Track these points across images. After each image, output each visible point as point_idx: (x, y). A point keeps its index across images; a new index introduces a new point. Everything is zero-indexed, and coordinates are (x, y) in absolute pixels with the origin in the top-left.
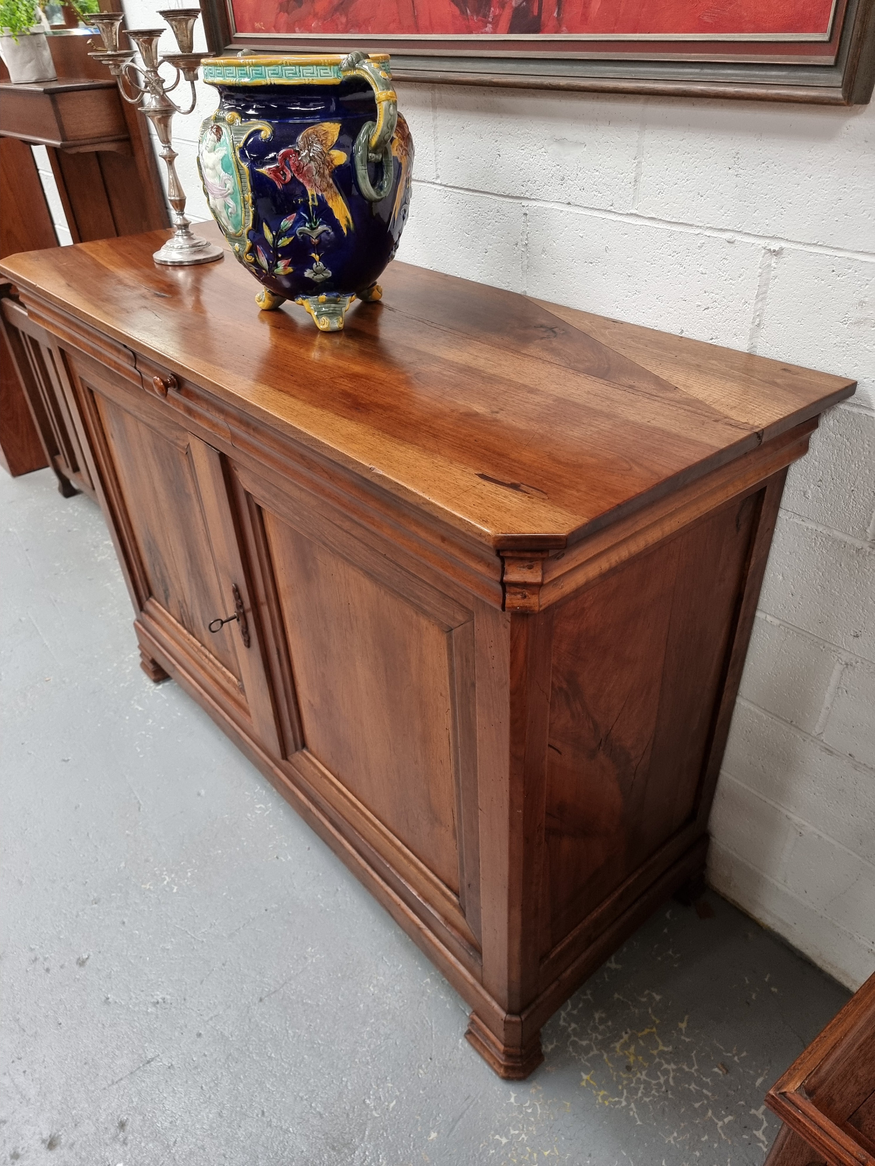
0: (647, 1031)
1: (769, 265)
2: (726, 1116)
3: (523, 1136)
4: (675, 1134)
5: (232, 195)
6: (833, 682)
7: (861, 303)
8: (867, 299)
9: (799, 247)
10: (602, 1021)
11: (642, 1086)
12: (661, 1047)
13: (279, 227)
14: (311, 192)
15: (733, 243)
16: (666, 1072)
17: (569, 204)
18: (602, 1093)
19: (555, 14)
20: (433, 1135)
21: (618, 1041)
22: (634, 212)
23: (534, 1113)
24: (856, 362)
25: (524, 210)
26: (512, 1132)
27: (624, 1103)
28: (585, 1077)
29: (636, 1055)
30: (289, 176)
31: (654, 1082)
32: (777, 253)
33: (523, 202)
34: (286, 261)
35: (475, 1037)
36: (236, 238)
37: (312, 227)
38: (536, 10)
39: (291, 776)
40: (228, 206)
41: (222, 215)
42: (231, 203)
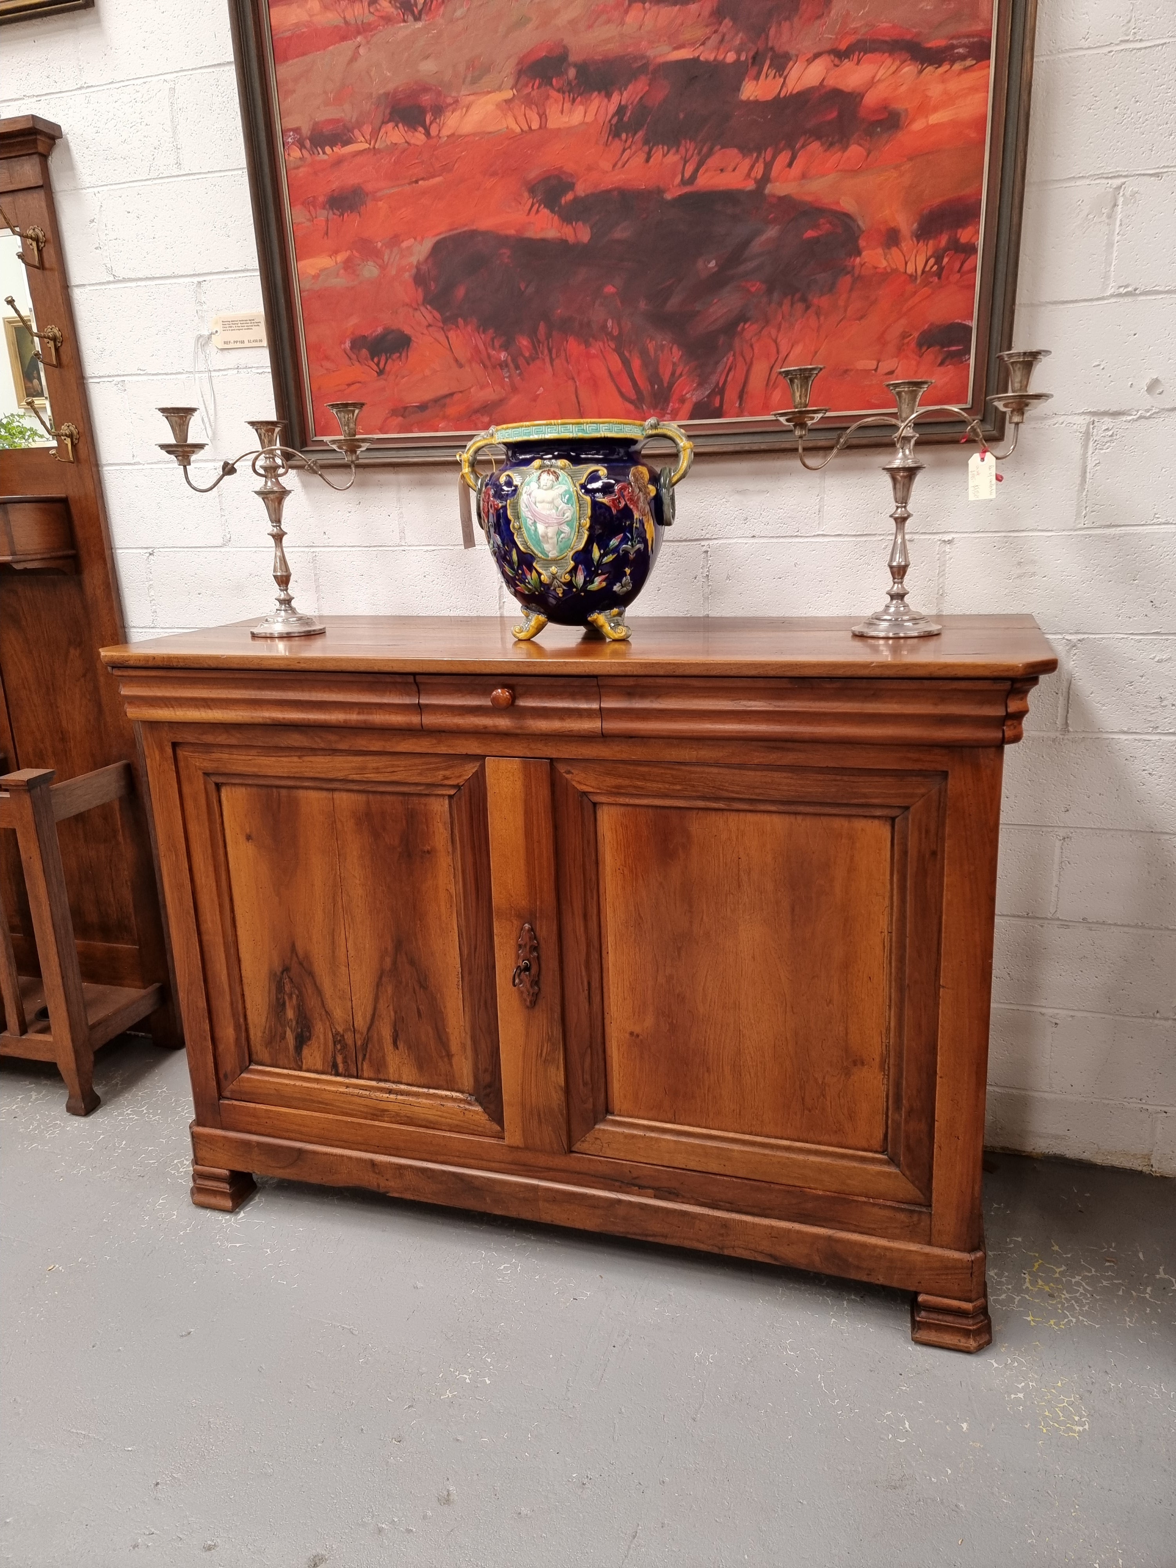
0: (1036, 1265)
1: (944, 551)
2: (1146, 1289)
3: (1031, 1384)
4: (1128, 1319)
5: (569, 523)
6: (1057, 859)
7: (1019, 563)
8: (1022, 560)
9: (965, 535)
10: (999, 1275)
11: (1073, 1302)
12: (1058, 1270)
13: (608, 545)
14: (636, 515)
15: (912, 541)
16: (1078, 1284)
17: (754, 537)
18: (1052, 1322)
20: (965, 1426)
21: (1025, 1282)
22: (822, 533)
23: (1021, 1364)
24: (1023, 603)
25: (704, 549)
26: (1020, 1386)
27: (1074, 1320)
28: (1029, 1319)
29: (1047, 1284)
30: (623, 506)
31: (1078, 1295)
32: (950, 542)
33: (703, 543)
34: (604, 577)
35: (928, 1326)
36: (555, 561)
37: (632, 546)
38: (717, 404)
39: (579, 1173)
40: (559, 533)
41: (550, 541)
42: (566, 529)
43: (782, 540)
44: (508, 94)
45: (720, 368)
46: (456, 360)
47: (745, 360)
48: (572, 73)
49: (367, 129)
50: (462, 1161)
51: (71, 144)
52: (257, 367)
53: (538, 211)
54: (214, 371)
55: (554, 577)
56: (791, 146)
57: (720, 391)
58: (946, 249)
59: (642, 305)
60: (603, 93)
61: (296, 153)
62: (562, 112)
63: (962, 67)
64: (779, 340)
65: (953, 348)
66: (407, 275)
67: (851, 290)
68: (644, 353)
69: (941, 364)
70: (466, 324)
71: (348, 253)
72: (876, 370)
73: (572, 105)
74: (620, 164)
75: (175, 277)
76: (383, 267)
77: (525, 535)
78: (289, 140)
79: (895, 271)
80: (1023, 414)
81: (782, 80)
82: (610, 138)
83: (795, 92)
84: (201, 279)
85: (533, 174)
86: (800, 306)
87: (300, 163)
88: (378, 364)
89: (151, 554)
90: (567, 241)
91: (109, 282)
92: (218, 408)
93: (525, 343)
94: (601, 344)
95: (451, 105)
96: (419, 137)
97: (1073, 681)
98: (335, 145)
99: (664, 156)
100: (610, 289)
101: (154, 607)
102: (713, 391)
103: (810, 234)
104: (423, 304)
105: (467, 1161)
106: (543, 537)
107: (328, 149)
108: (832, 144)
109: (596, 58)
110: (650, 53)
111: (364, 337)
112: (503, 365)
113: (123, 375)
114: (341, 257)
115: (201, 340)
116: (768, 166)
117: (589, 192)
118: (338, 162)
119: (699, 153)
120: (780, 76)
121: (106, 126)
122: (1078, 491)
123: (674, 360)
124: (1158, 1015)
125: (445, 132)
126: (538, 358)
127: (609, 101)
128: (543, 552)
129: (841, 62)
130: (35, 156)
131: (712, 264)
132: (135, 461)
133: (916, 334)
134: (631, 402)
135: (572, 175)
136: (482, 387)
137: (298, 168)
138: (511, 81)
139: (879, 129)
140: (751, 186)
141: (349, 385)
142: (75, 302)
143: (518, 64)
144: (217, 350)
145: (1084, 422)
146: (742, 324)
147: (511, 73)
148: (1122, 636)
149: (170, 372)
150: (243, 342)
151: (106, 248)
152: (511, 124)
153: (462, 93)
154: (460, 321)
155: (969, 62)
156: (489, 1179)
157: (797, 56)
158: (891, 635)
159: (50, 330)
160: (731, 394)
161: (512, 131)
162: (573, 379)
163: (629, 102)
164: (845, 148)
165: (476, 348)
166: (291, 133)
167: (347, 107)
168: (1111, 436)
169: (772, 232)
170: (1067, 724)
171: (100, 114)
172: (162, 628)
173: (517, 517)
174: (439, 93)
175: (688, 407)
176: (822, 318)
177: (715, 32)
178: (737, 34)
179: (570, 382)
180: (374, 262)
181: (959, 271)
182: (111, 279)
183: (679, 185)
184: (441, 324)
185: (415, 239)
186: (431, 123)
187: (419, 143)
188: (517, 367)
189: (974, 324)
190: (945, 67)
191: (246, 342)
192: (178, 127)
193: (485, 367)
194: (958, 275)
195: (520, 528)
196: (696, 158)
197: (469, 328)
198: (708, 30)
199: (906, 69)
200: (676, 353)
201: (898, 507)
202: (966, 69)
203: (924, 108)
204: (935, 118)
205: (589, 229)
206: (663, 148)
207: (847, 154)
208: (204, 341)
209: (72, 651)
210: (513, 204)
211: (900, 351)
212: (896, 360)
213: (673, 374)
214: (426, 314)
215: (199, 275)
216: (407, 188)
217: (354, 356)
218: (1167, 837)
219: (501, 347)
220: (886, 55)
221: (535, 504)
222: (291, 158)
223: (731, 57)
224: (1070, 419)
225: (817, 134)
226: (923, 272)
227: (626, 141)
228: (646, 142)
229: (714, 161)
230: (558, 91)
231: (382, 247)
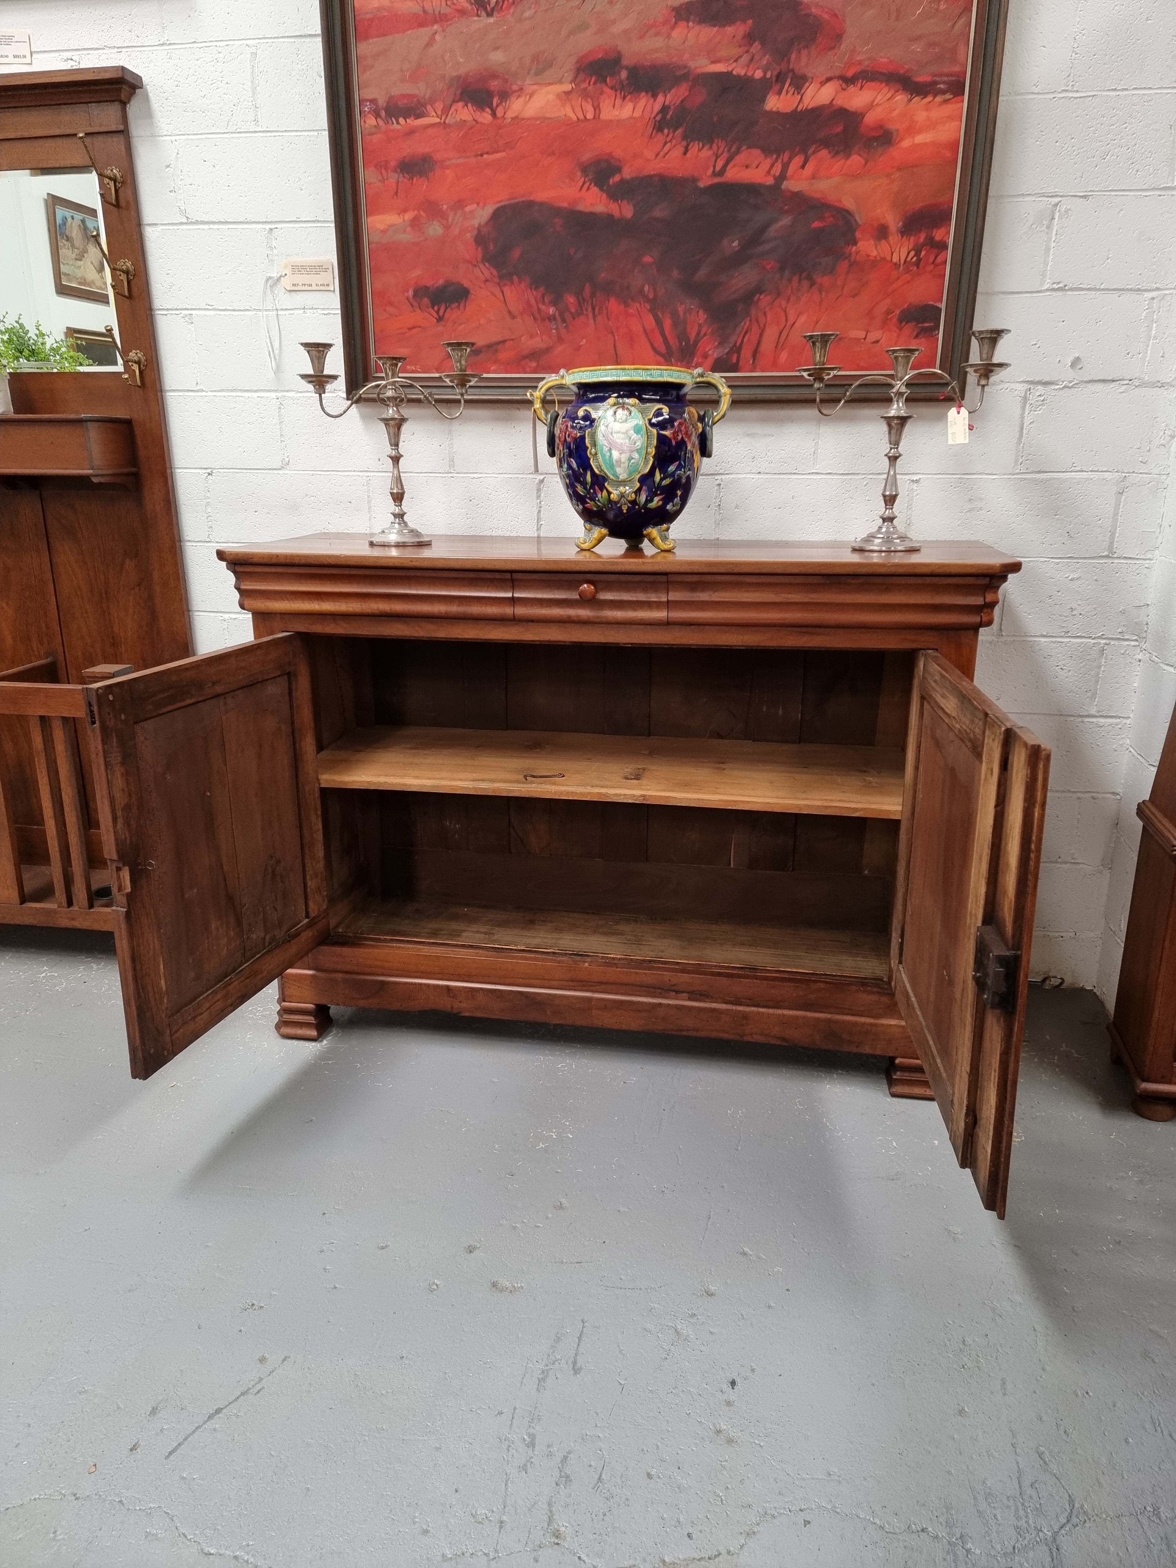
1: (913, 489)
5: (638, 451)
7: (970, 500)
8: (973, 497)
9: (930, 476)
13: (667, 471)
14: (688, 447)
17: (759, 473)
19: (751, 362)
22: (816, 471)
24: (972, 532)
25: (718, 482)
30: (680, 438)
32: (917, 481)
33: (716, 477)
34: (661, 497)
35: (903, 1082)
36: (624, 483)
37: (684, 472)
38: (734, 361)
39: (626, 984)
40: (630, 458)
41: (622, 465)
42: (636, 455)
43: (782, 476)
44: (568, 87)
45: (738, 330)
46: (510, 312)
47: (759, 326)
48: (624, 74)
49: (439, 106)
50: (526, 981)
51: (150, 95)
52: (323, 309)
53: (588, 189)
54: (281, 309)
55: (622, 495)
56: (804, 150)
57: (737, 349)
58: (924, 244)
59: (675, 274)
60: (650, 94)
61: (371, 121)
62: (614, 106)
63: (942, 100)
64: (788, 310)
65: (927, 325)
66: (468, 235)
67: (848, 273)
68: (674, 315)
69: (916, 337)
70: (520, 282)
71: (416, 212)
72: (865, 339)
73: (623, 101)
74: (662, 154)
75: (247, 223)
76: (447, 227)
77: (601, 460)
78: (366, 109)
79: (884, 259)
80: (988, 378)
81: (799, 97)
82: (654, 132)
83: (809, 107)
84: (273, 226)
85: (586, 157)
86: (806, 284)
87: (374, 130)
88: (438, 312)
89: (209, 474)
90: (613, 216)
91: (181, 224)
92: (283, 343)
93: (572, 301)
94: (638, 305)
95: (516, 91)
96: (486, 117)
97: (1007, 595)
98: (409, 117)
99: (700, 150)
100: (647, 259)
101: (210, 523)
102: (731, 349)
103: (817, 224)
104: (482, 262)
105: (530, 981)
106: (617, 462)
107: (401, 120)
108: (837, 153)
109: (645, 64)
110: (692, 65)
111: (427, 288)
112: (551, 318)
113: (191, 309)
114: (408, 216)
115: (270, 281)
116: (785, 167)
117: (634, 175)
118: (411, 132)
119: (729, 151)
120: (798, 93)
121: (187, 82)
122: (1017, 443)
123: (700, 322)
124: (1059, 860)
125: (510, 114)
126: (583, 314)
127: (655, 100)
128: (615, 474)
129: (848, 87)
130: (116, 103)
131: (736, 244)
132: (198, 388)
133: (898, 312)
134: (662, 355)
135: (620, 161)
136: (532, 337)
137: (373, 134)
138: (569, 76)
139: (875, 144)
140: (770, 181)
141: (410, 329)
142: (147, 239)
143: (577, 62)
144: (284, 290)
145: (1023, 389)
146: (758, 296)
147: (571, 70)
148: (1046, 559)
149: (237, 308)
150: (311, 285)
151: (181, 191)
152: (568, 112)
153: (527, 82)
154: (515, 278)
155: (948, 96)
156: (550, 995)
157: (813, 78)
158: (884, 549)
159: (123, 264)
160: (746, 353)
161: (570, 119)
162: (613, 333)
163: (673, 103)
164: (848, 157)
165: (528, 302)
166: (368, 104)
167: (422, 85)
168: (1043, 401)
169: (786, 221)
170: (1001, 629)
171: (181, 69)
172: (217, 542)
173: (594, 445)
174: (506, 81)
175: (710, 362)
176: (824, 294)
177: (747, 52)
178: (765, 56)
179: (610, 336)
180: (440, 222)
181: (933, 263)
182: (185, 220)
183: (711, 176)
184: (497, 280)
185: (478, 204)
186: (497, 106)
187: (485, 121)
188: (564, 321)
189: (943, 306)
190: (929, 98)
191: (314, 285)
192: (258, 88)
193: (535, 319)
194: (932, 267)
195: (596, 454)
196: (726, 155)
197: (523, 285)
198: (740, 50)
199: (898, 98)
200: (702, 316)
201: (891, 449)
202: (946, 101)
203: (912, 130)
204: (920, 139)
205: (632, 207)
206: (699, 144)
207: (849, 162)
208: (273, 283)
209: (127, 561)
210: (567, 181)
211: (885, 324)
212: (881, 332)
213: (698, 334)
214: (485, 271)
215: (271, 222)
216: (473, 160)
217: (415, 304)
218: (1072, 719)
219: (550, 302)
220: (884, 84)
221: (612, 434)
222: (367, 126)
223: (758, 74)
224: (1013, 386)
225: (826, 143)
226: (905, 261)
227: (668, 136)
228: (685, 137)
229: (740, 158)
230: (612, 88)
231: (447, 209)
